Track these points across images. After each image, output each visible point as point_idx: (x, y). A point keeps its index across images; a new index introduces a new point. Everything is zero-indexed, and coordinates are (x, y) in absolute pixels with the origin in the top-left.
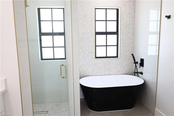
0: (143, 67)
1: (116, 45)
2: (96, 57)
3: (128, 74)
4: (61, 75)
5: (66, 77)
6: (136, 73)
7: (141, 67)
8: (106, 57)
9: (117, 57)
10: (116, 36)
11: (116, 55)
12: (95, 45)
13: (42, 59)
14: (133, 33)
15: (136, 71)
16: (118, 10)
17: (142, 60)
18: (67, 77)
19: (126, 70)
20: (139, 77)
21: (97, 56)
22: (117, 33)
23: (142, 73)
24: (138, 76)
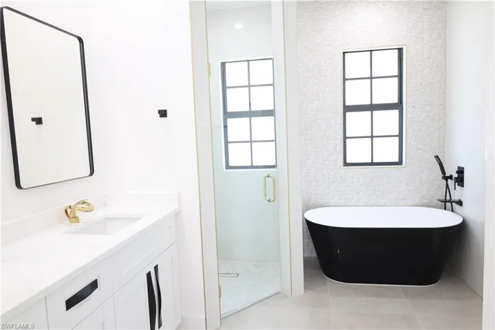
0: (463, 186)
1: (397, 134)
2: (346, 164)
3: (429, 207)
4: (265, 195)
5: (274, 200)
6: (448, 203)
7: (457, 186)
8: (372, 164)
9: (400, 163)
10: (396, 112)
11: (396, 160)
12: (342, 135)
13: (228, 167)
14: (441, 105)
15: (448, 198)
16: (400, 50)
17: (461, 171)
18: (276, 200)
19: (423, 197)
20: (456, 212)
21: (348, 162)
22: (398, 106)
23: (460, 203)
24: (453, 211)
